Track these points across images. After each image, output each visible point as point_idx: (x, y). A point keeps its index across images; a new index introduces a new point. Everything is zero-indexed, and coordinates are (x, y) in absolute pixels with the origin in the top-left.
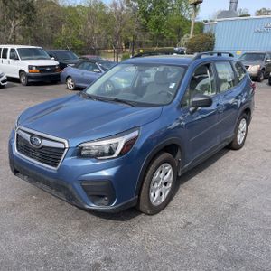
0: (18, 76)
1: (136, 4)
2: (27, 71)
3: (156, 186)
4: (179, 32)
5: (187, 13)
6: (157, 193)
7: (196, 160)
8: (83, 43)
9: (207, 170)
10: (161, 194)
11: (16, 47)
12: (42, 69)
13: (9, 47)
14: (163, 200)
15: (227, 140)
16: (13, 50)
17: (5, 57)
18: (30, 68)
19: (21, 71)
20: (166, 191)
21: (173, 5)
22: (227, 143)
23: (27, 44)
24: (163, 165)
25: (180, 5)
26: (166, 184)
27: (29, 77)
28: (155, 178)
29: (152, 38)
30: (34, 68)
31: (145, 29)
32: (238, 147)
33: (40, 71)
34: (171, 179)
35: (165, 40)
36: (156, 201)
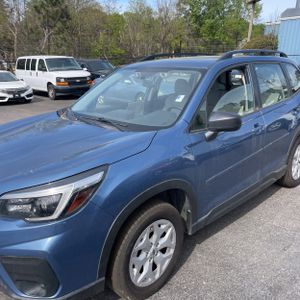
0: (46, 90)
1: (188, 7)
2: (54, 83)
3: (143, 256)
4: (238, 36)
5: (247, 14)
6: (147, 267)
7: (219, 209)
8: (123, 52)
9: (242, 220)
10: (154, 266)
11: (44, 58)
12: (70, 81)
13: (38, 58)
14: (157, 276)
15: (274, 175)
16: (41, 61)
17: (33, 69)
18: (58, 80)
19: (49, 84)
20: (164, 261)
21: (231, 6)
22: (275, 180)
23: (62, 55)
24: (155, 224)
25: (239, 6)
26: (163, 251)
27: (57, 90)
28: (139, 245)
29: (205, 44)
30: (62, 80)
31: (197, 34)
32: (293, 184)
33: (69, 84)
34: (174, 242)
35: (221, 46)
36: (145, 279)
